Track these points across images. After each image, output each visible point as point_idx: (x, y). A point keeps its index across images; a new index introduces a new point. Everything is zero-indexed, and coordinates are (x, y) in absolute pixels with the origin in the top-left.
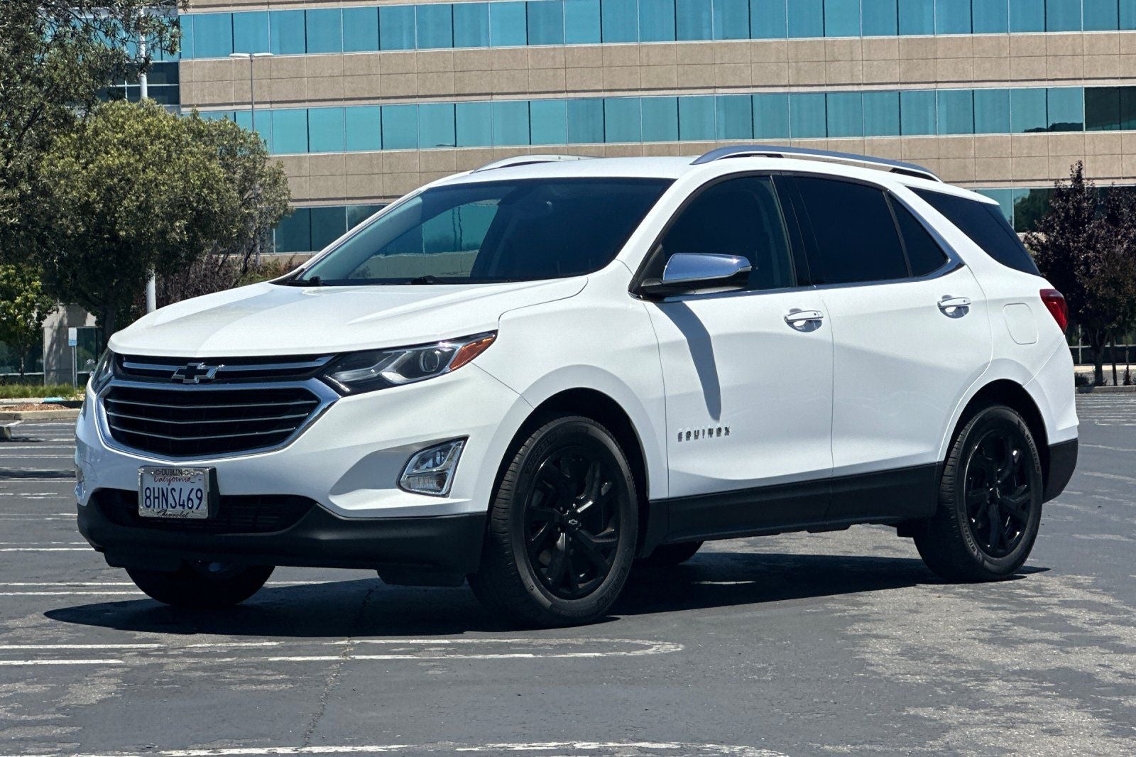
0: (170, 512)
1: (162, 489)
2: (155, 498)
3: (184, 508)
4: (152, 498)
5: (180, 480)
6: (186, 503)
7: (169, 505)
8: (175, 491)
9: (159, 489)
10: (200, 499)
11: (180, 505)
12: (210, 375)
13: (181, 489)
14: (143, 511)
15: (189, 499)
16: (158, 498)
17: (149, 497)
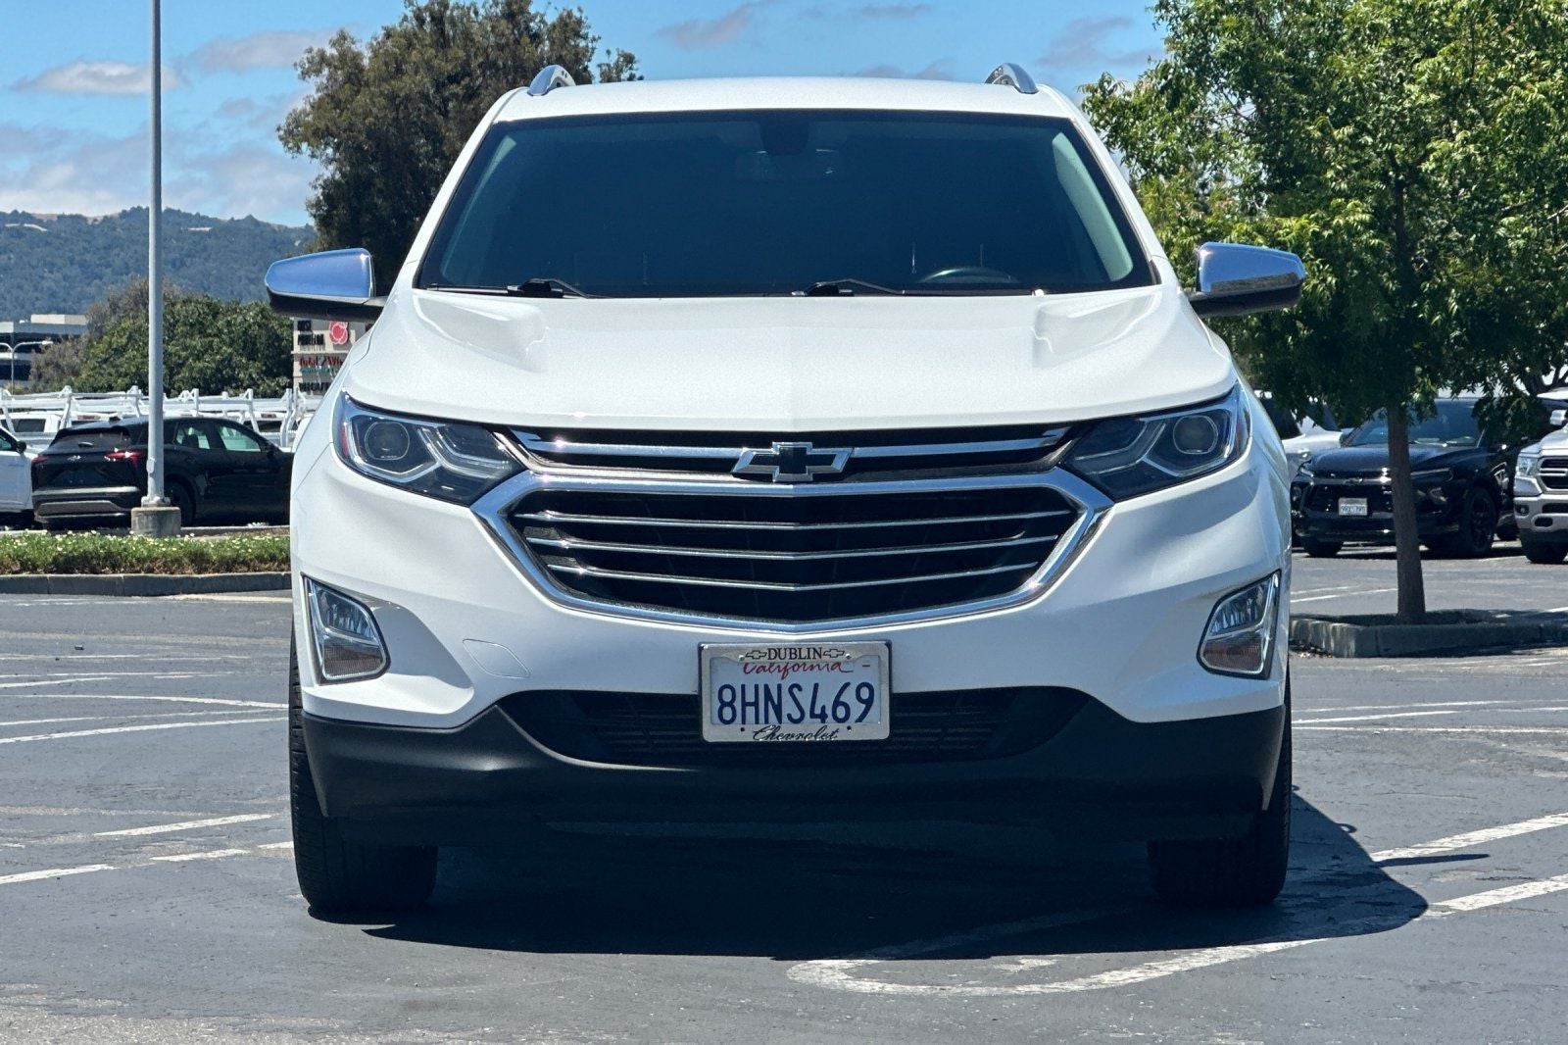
0: (787, 728)
1: (766, 687)
2: (745, 704)
3: (823, 721)
4: (738, 704)
5: (812, 667)
6: (829, 712)
7: (785, 719)
8: (800, 689)
9: (756, 687)
10: (869, 703)
11: (813, 715)
12: (838, 465)
13: (816, 686)
14: (713, 732)
15: (837, 703)
16: (756, 704)
17: (731, 704)
